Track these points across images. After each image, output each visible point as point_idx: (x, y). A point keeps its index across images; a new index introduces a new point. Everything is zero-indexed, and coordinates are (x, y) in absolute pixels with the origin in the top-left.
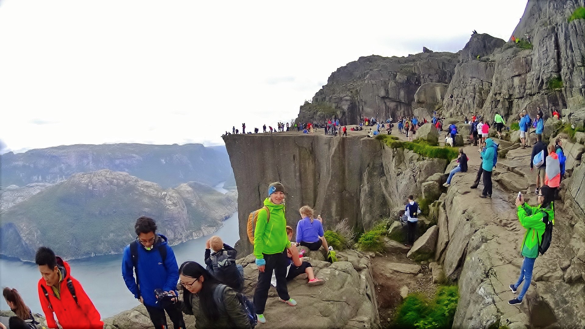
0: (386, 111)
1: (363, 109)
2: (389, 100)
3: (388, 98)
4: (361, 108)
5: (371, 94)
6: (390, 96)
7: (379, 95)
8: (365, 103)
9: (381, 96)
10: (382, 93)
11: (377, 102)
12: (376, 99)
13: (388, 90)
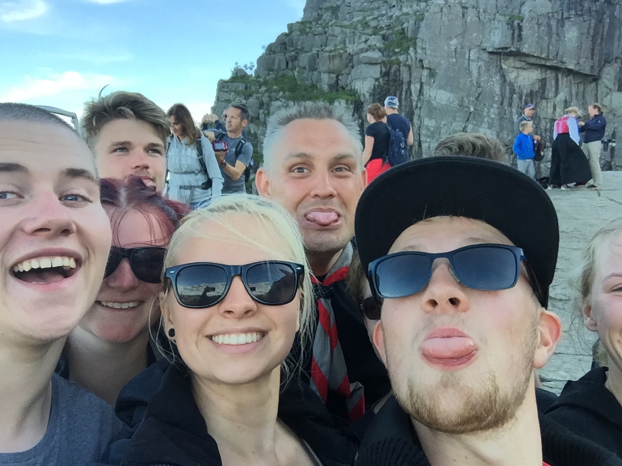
0: (502, 103)
1: (421, 93)
2: (518, 64)
3: (518, 54)
4: (416, 87)
5: (454, 42)
6: (525, 50)
7: (485, 45)
8: (432, 74)
9: (490, 50)
10: (497, 38)
11: (474, 67)
12: (472, 57)
13: (519, 24)
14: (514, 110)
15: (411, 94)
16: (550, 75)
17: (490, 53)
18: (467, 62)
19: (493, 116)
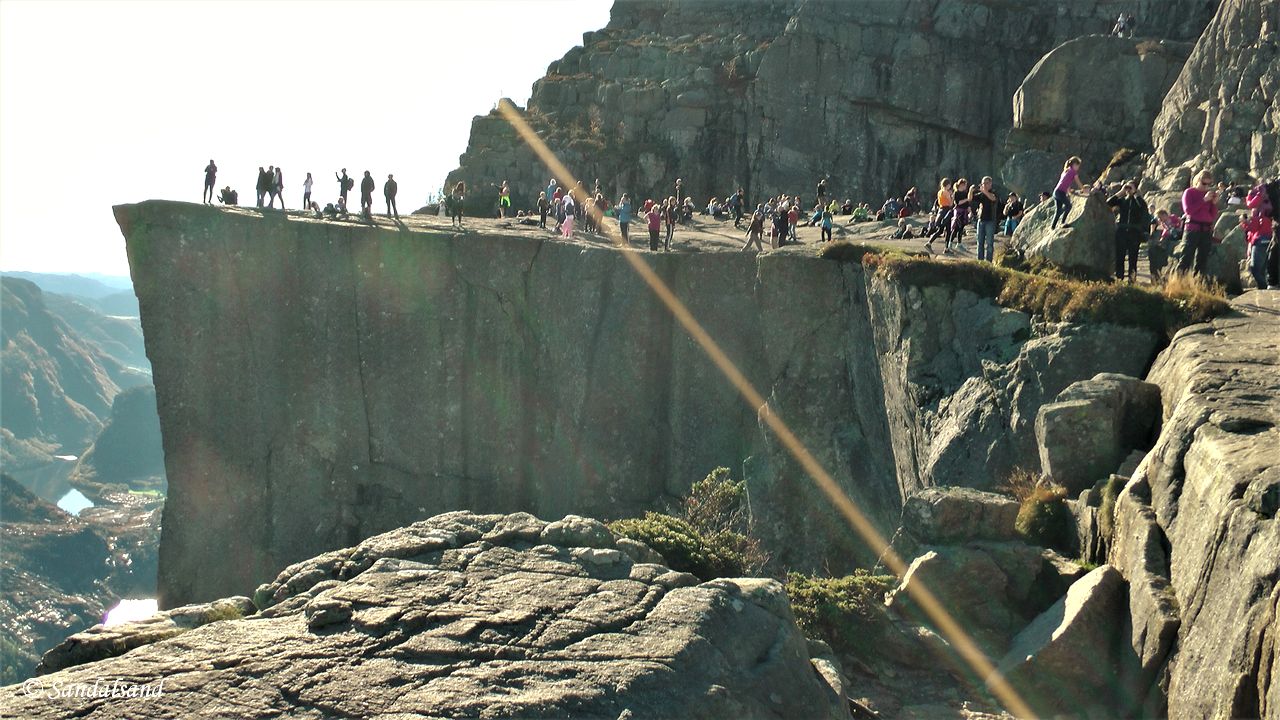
0: (868, 170)
1: (760, 150)
3: (887, 107)
4: (752, 141)
5: (804, 85)
6: (895, 101)
7: (847, 91)
8: (776, 124)
9: (852, 99)
10: (860, 84)
11: (831, 120)
12: (828, 107)
13: (887, 69)
14: (884, 181)
15: (746, 152)
16: (931, 135)
17: (853, 103)
18: (822, 113)
19: (856, 187)
